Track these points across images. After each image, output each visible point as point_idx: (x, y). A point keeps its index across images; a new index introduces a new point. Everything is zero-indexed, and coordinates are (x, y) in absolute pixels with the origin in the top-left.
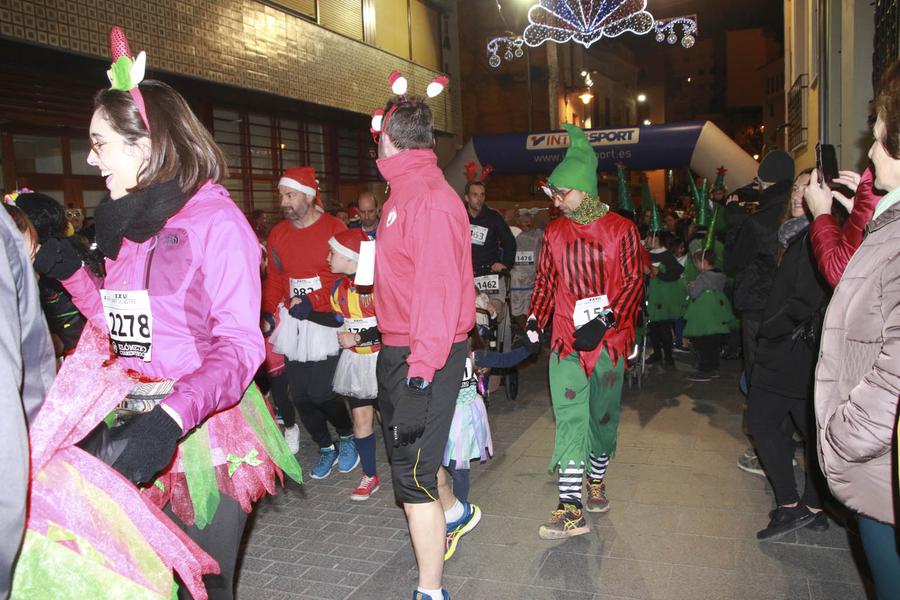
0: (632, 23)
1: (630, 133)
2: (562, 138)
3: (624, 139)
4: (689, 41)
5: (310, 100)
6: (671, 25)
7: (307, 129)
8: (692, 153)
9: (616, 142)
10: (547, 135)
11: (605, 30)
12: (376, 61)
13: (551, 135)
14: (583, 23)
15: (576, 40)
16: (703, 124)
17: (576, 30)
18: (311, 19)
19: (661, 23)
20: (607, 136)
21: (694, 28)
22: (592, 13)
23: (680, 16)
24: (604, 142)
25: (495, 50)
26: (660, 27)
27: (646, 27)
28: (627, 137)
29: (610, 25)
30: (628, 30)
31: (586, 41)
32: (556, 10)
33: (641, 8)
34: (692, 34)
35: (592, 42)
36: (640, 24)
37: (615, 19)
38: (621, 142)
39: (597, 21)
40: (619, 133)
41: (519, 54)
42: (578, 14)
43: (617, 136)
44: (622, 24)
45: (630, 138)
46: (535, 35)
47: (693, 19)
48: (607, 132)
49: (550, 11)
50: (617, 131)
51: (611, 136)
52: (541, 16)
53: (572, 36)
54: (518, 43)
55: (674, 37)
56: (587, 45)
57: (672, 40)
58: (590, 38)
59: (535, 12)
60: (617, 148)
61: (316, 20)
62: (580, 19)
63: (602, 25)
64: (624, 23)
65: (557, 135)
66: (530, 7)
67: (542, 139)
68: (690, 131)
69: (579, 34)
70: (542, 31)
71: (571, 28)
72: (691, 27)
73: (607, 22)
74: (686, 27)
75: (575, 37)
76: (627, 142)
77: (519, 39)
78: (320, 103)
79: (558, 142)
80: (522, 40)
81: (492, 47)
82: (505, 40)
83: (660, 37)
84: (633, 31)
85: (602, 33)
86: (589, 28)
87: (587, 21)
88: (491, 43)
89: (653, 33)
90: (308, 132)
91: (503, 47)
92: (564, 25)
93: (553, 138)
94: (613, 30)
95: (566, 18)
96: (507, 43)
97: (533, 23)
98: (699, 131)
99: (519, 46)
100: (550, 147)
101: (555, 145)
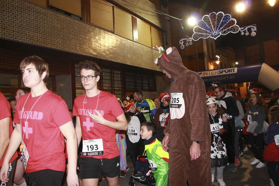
0: (231, 29)
1: (234, 69)
2: (208, 73)
3: (232, 72)
4: (254, 34)
5: (111, 60)
6: (246, 29)
7: (113, 72)
8: (258, 75)
9: (228, 73)
10: (202, 72)
11: (221, 33)
12: (137, 47)
13: (204, 72)
14: (213, 31)
15: (211, 37)
16: (262, 64)
17: (211, 34)
18: (112, 32)
19: (243, 28)
20: (225, 71)
21: (255, 29)
22: (216, 27)
23: (249, 25)
24: (224, 73)
25: (182, 43)
26: (242, 30)
27: (237, 30)
28: (232, 71)
29: (223, 31)
30: (230, 32)
31: (215, 37)
32: (203, 27)
33: (234, 24)
34: (255, 31)
35: (217, 37)
36: (234, 30)
37: (225, 29)
38: (231, 73)
39: (218, 30)
40: (230, 69)
41: (191, 44)
42: (211, 28)
43: (229, 71)
44: (228, 30)
45: (234, 71)
46: (196, 37)
47: (255, 26)
48: (225, 69)
49: (201, 28)
50: (228, 69)
51: (227, 71)
52: (198, 30)
53: (210, 36)
54: (190, 40)
55: (248, 33)
56: (215, 39)
57: (247, 34)
58: (216, 36)
59: (195, 29)
60: (229, 75)
61: (114, 32)
62: (212, 30)
63: (220, 31)
64: (228, 29)
65: (206, 72)
66: (194, 27)
67: (201, 73)
68: (257, 67)
69: (212, 35)
70: (198, 35)
71: (209, 33)
72: (254, 29)
73: (222, 30)
74: (252, 29)
75: (211, 36)
76: (233, 73)
77: (190, 39)
78: (114, 61)
79: (207, 74)
80: (191, 39)
81: (181, 42)
82: (185, 39)
83: (243, 34)
84: (232, 32)
85: (221, 34)
86: (215, 32)
87: (215, 30)
88: (181, 41)
89: (240, 32)
90: (113, 73)
91: (185, 42)
92: (206, 32)
93: (205, 73)
94: (225, 32)
95: (207, 30)
96: (186, 40)
97: (195, 33)
98: (260, 67)
99: (191, 41)
100: (204, 76)
101: (206, 76)
